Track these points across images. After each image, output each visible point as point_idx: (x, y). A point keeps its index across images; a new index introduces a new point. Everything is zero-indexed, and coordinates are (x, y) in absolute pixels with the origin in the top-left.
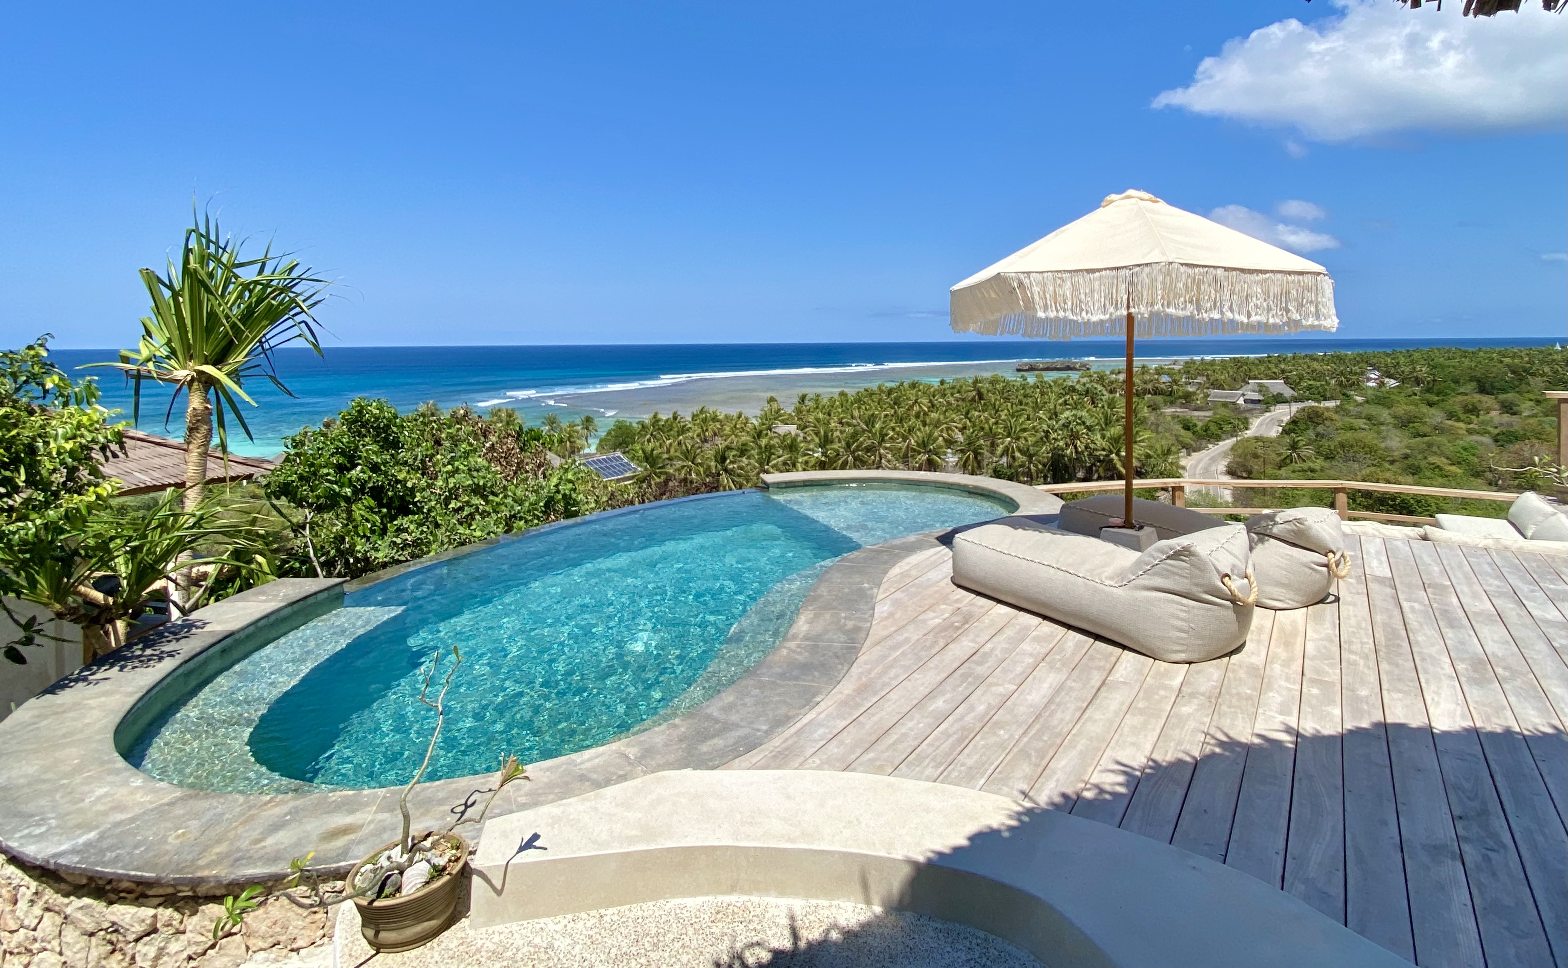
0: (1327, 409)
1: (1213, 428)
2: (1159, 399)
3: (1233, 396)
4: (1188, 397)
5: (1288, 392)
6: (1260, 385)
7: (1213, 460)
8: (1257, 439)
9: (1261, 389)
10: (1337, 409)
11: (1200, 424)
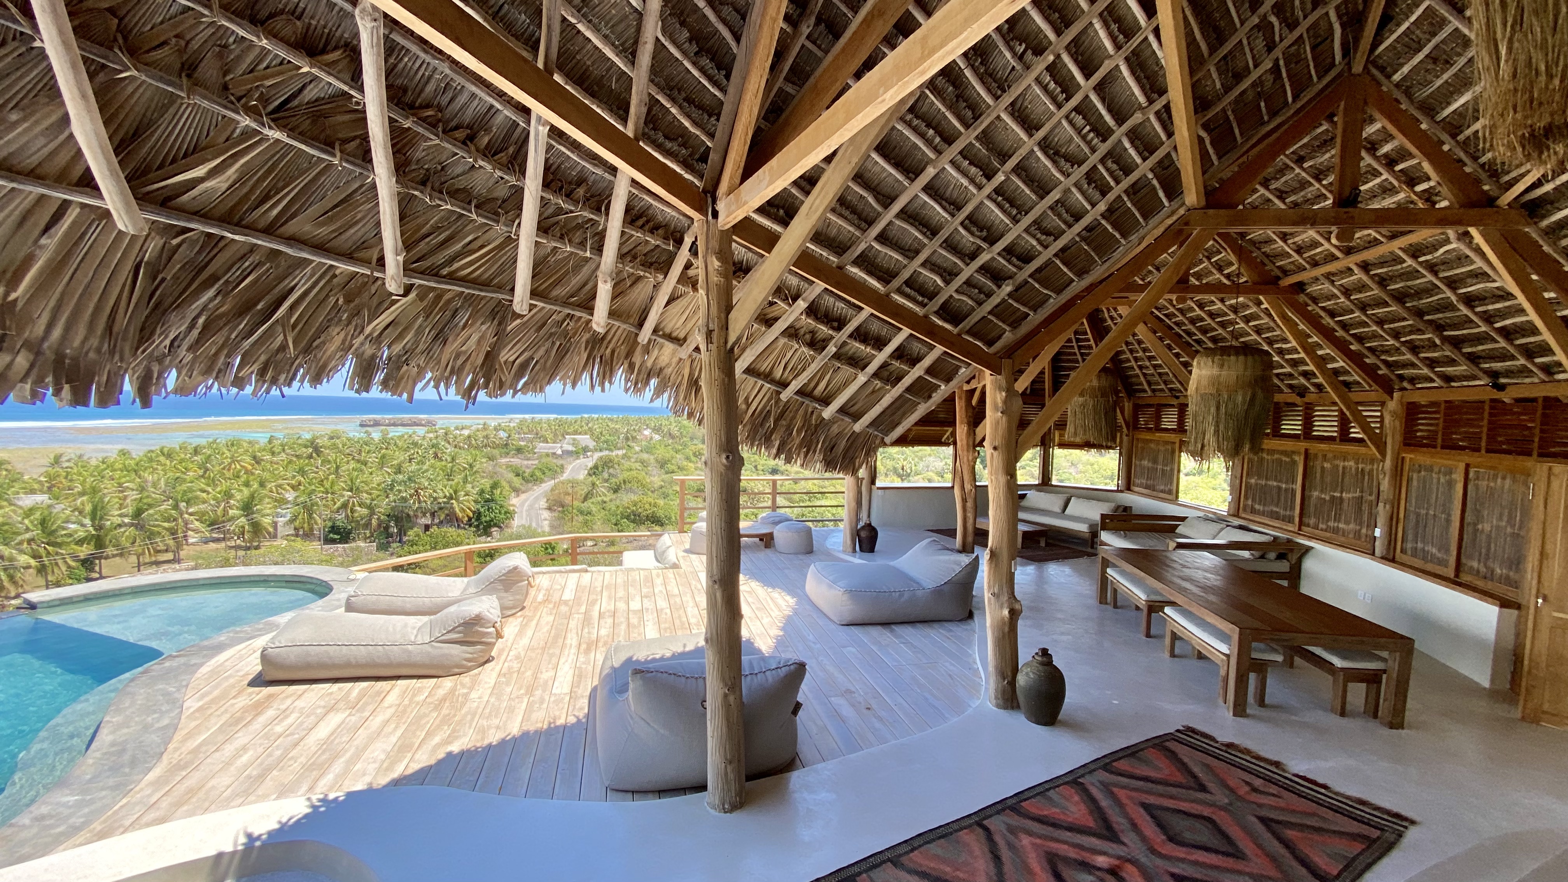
0: (617, 456)
1: (538, 474)
2: (496, 452)
3: (553, 448)
4: (519, 450)
5: (592, 444)
6: (574, 440)
7: (537, 499)
8: (569, 481)
9: (575, 443)
10: (624, 456)
11: (528, 471)
